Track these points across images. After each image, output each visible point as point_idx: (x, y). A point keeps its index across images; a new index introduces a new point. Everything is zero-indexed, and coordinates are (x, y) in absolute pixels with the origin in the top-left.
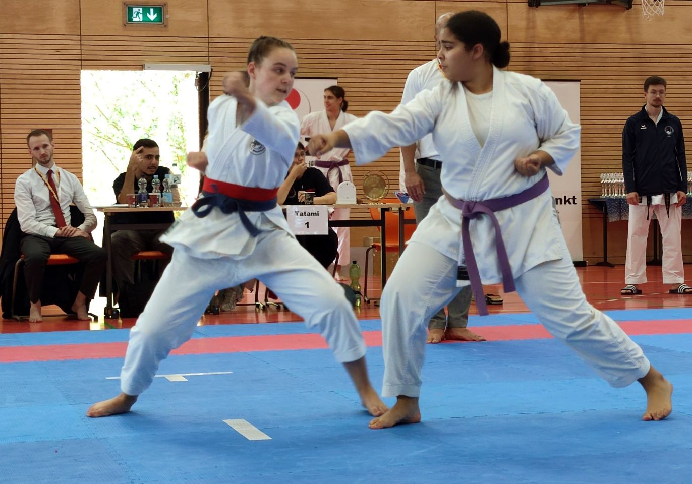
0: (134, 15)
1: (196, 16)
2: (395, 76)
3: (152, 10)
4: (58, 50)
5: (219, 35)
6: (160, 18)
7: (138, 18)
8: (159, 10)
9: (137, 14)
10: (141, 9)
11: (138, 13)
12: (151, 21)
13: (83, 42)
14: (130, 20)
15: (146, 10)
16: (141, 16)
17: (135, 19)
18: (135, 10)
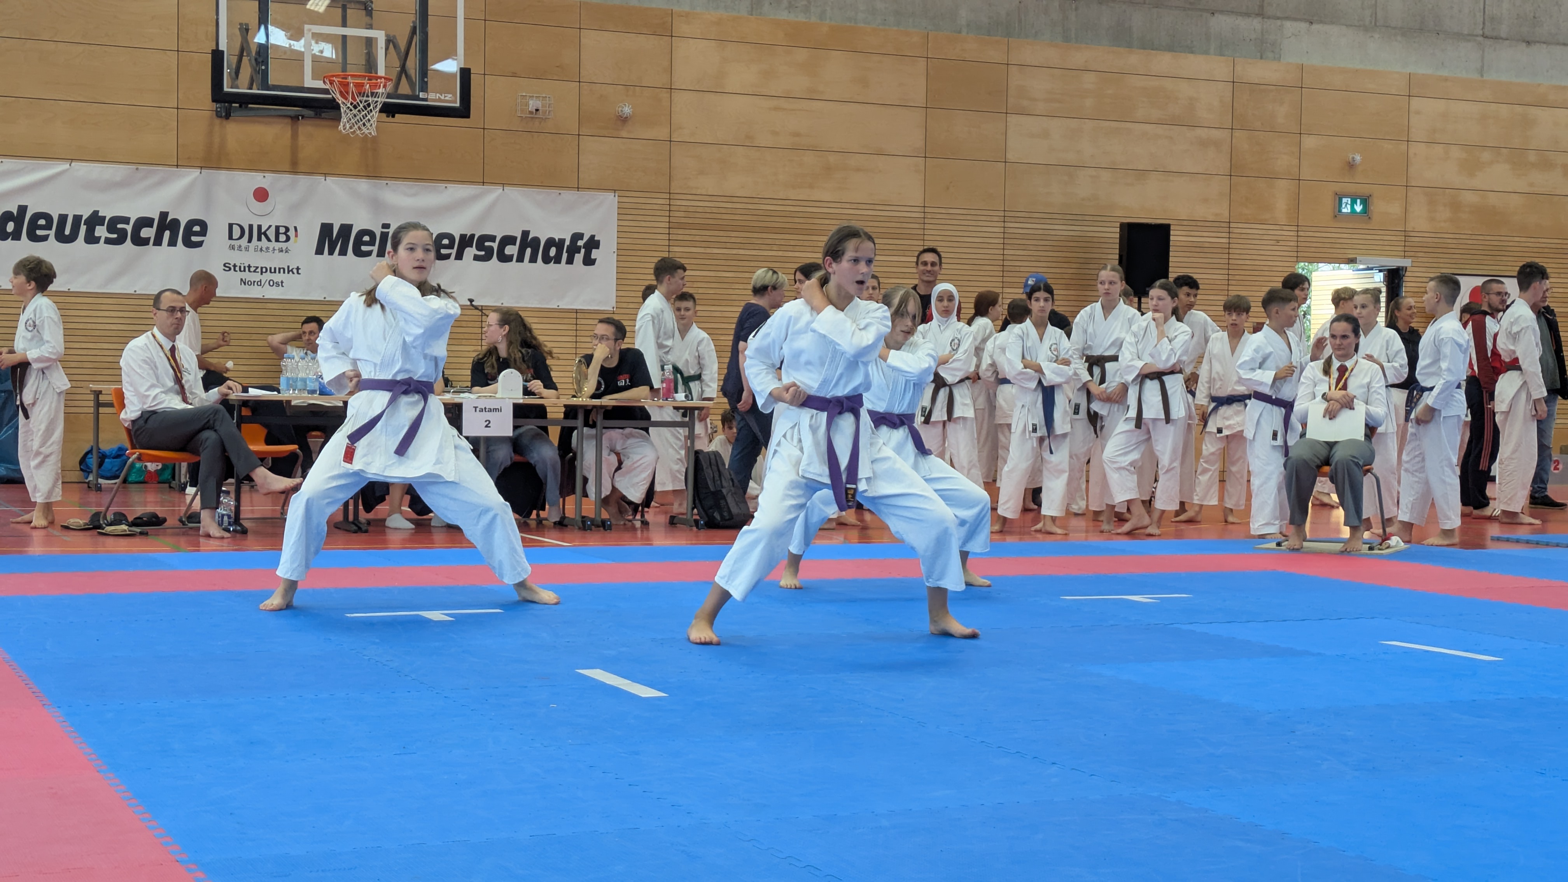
0: (1343, 206)
1: (1395, 209)
2: (1562, 276)
3: (1358, 201)
4: (1278, 241)
5: (1414, 228)
6: (1366, 210)
7: (1346, 210)
8: (1365, 202)
9: (1346, 205)
10: (1349, 200)
11: (1347, 203)
12: (1357, 213)
13: (1300, 233)
14: (1340, 211)
15: (1354, 202)
16: (1349, 207)
17: (1344, 210)
18: (1344, 200)
